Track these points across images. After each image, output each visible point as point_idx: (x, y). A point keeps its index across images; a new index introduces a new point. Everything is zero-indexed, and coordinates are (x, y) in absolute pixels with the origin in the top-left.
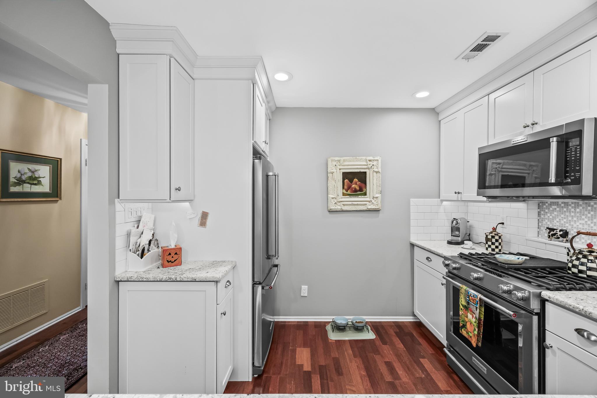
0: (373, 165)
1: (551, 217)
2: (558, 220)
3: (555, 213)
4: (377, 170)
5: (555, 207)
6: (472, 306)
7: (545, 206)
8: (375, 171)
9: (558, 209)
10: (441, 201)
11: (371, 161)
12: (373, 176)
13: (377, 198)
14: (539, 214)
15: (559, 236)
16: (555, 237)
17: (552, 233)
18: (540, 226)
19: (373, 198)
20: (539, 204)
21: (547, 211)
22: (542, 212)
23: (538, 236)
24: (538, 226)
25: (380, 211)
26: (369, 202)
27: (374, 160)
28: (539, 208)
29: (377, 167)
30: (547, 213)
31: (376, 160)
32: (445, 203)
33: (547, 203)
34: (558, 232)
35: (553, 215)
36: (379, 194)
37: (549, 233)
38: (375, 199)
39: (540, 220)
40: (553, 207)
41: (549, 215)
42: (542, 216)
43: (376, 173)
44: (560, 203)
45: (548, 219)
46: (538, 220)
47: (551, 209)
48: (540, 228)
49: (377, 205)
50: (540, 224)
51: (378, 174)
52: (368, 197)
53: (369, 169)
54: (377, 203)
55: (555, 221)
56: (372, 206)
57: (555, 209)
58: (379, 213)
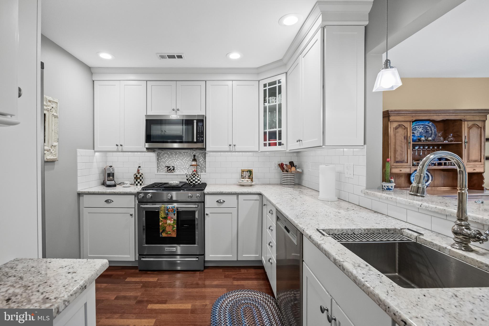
0: (53, 107)
1: (164, 161)
2: (168, 162)
3: (166, 158)
4: (55, 114)
5: (166, 155)
6: (171, 214)
7: (161, 155)
8: (54, 115)
9: (168, 156)
10: (95, 152)
11: (50, 102)
12: (52, 121)
13: (55, 146)
14: (158, 160)
15: (172, 170)
16: (171, 170)
17: (169, 168)
18: (159, 166)
19: (51, 147)
20: (158, 154)
21: (162, 157)
22: (160, 158)
23: (158, 172)
24: (158, 166)
25: (56, 162)
26: (48, 151)
27: (53, 102)
28: (158, 156)
29: (55, 111)
30: (162, 158)
31: (55, 102)
32: (97, 154)
33: (162, 153)
34: (172, 168)
35: (165, 159)
36: (56, 142)
37: (168, 169)
38: (53, 147)
39: (159, 163)
40: (165, 155)
41: (163, 159)
42: (160, 161)
43: (55, 117)
44: (169, 153)
45: (163, 162)
46: (158, 163)
47: (164, 156)
48: (159, 167)
49: (54, 155)
50: (158, 165)
51: (56, 119)
52: (47, 145)
53: (48, 111)
54: (55, 153)
55: (166, 163)
56: (50, 156)
57: (166, 156)
58: (54, 164)
